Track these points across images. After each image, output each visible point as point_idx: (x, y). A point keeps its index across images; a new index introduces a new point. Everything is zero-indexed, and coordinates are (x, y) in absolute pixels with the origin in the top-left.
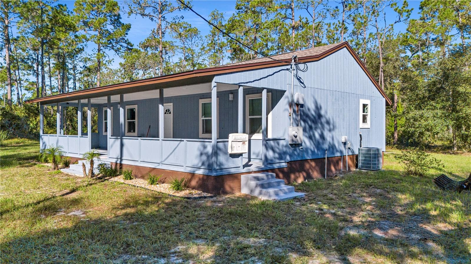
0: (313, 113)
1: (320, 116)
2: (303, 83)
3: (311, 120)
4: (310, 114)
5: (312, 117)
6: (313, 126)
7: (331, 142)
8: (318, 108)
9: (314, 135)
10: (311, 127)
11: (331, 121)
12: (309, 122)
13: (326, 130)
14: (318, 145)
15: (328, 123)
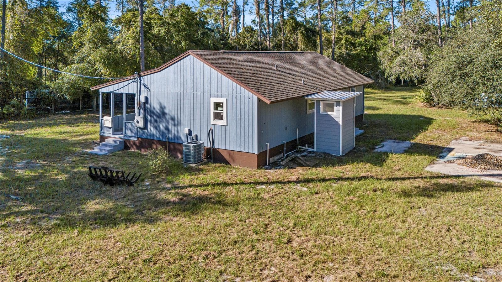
0: (158, 111)
1: (164, 114)
2: (148, 88)
3: (156, 115)
4: (155, 111)
5: (157, 114)
6: (158, 119)
7: (176, 133)
8: (162, 108)
9: (159, 126)
10: (156, 121)
11: (176, 118)
12: (155, 117)
13: (170, 124)
14: (163, 134)
15: (173, 119)
